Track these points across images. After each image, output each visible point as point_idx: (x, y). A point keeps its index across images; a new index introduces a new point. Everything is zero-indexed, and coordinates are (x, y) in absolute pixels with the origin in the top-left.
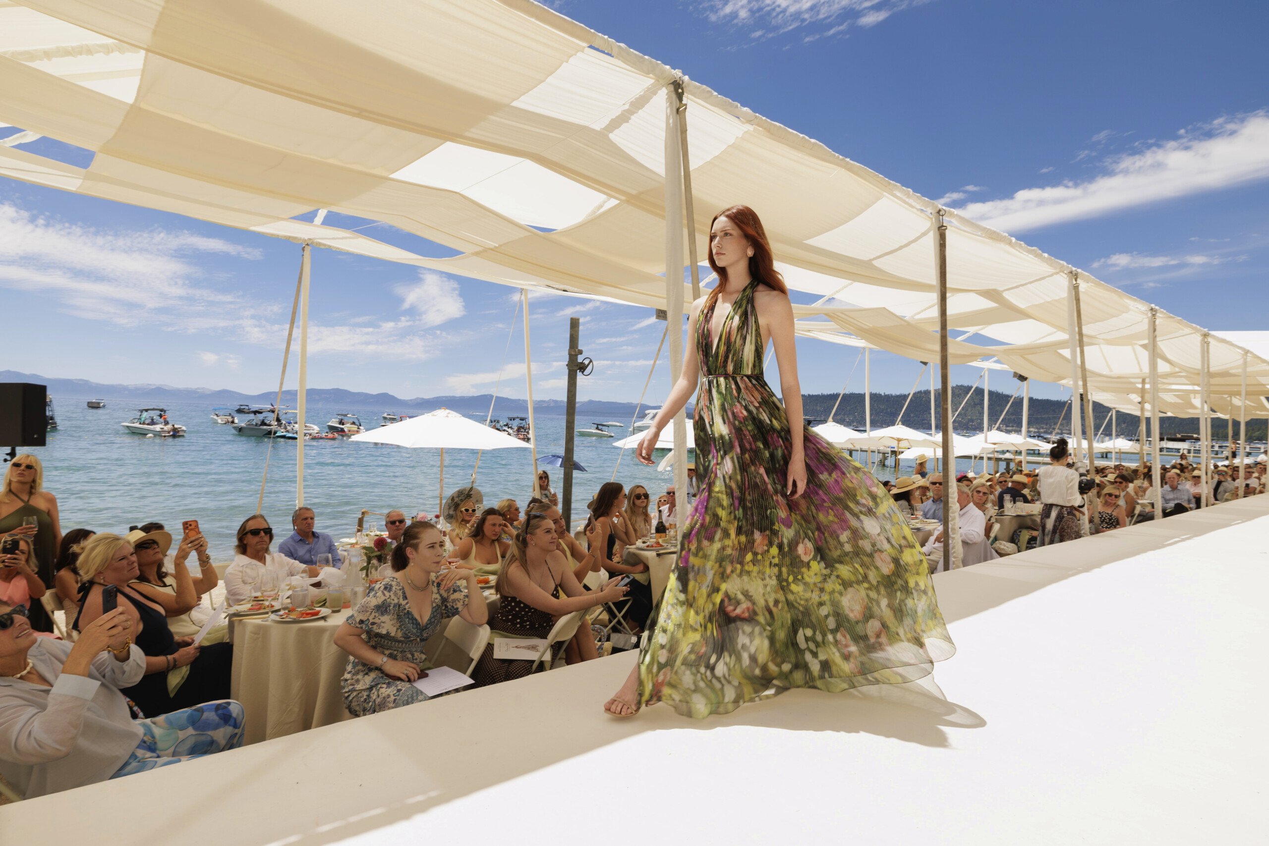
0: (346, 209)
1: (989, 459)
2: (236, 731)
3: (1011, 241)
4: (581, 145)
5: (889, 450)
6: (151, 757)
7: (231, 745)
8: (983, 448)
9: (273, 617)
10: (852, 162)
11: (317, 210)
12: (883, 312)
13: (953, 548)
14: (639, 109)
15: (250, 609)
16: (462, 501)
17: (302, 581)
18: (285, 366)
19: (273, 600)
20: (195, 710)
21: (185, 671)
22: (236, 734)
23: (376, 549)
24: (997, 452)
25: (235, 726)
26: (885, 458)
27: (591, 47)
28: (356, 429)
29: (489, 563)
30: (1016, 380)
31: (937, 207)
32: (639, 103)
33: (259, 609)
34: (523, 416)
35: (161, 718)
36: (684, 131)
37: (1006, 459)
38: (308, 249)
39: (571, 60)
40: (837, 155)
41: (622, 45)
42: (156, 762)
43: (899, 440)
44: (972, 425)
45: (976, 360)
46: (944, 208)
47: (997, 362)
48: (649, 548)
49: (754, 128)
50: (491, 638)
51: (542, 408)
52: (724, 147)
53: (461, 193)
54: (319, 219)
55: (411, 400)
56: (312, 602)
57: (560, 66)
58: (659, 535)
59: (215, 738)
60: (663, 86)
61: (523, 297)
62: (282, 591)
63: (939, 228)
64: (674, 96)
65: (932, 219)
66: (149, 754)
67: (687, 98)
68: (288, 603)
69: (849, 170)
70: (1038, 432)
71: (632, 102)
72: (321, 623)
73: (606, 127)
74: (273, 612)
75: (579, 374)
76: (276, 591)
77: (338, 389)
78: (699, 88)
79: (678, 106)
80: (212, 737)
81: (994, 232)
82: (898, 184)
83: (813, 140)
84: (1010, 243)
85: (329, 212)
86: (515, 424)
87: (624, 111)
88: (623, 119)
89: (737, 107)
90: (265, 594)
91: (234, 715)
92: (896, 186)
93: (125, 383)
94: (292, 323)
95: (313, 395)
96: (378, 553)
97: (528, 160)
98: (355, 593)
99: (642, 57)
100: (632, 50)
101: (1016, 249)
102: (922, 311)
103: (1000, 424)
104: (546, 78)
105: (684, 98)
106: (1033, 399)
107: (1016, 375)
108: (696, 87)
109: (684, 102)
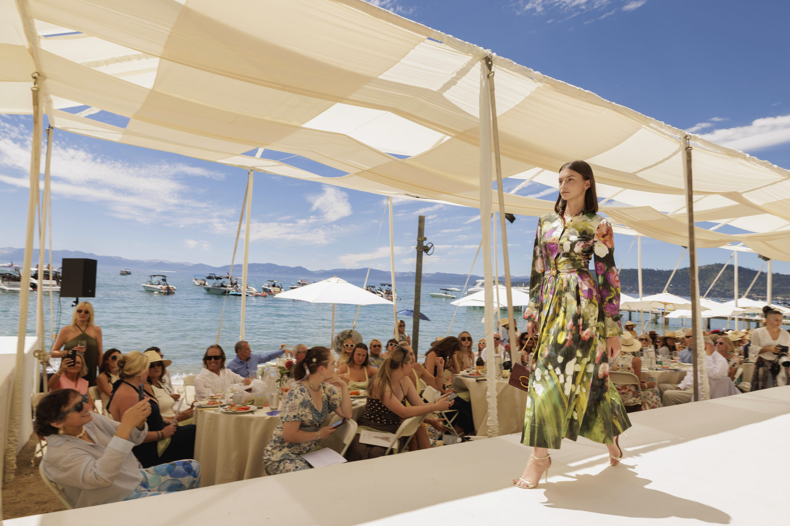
0: (276, 147)
1: (740, 319)
2: (195, 479)
3: (745, 156)
4: (423, 100)
5: (660, 311)
6: (144, 491)
7: (191, 487)
8: (734, 311)
9: (221, 409)
10: (616, 104)
11: (258, 149)
12: (648, 210)
13: (702, 384)
14: (463, 76)
15: (208, 404)
16: (345, 339)
17: (240, 387)
18: (235, 248)
19: (222, 398)
20: (171, 464)
21: (168, 440)
22: (195, 481)
23: (287, 369)
24: (748, 314)
25: (195, 476)
26: (657, 318)
27: (429, 38)
28: (279, 290)
29: (359, 381)
30: (761, 260)
31: (684, 133)
32: (463, 72)
33: (213, 404)
34: (389, 283)
35: (151, 469)
36: (492, 89)
37: (756, 321)
38: (252, 173)
39: (416, 47)
40: (605, 100)
41: (450, 36)
42: (147, 494)
43: (666, 304)
44: (728, 294)
45: (726, 245)
46: (690, 134)
47: (743, 246)
48: (471, 376)
49: (544, 84)
50: (358, 430)
51: (401, 278)
52: (522, 98)
53: (347, 135)
54: (259, 154)
55: (316, 271)
56: (246, 401)
57: (409, 52)
58: (478, 367)
59: (183, 483)
60: (478, 60)
61: (389, 203)
62: (228, 393)
63: (686, 149)
64: (486, 67)
65: (680, 142)
66: (143, 489)
67: (495, 67)
68: (231, 402)
69: (615, 110)
70: (784, 300)
71: (458, 72)
72: (250, 415)
73: (441, 88)
74: (221, 406)
75: (424, 253)
76: (223, 393)
77: (270, 264)
78: (503, 60)
79: (488, 73)
80: (181, 482)
81: (732, 150)
82: (653, 119)
83: (587, 91)
84: (745, 158)
85: (265, 149)
86: (385, 288)
87: (453, 78)
88: (452, 82)
89: (530, 71)
90: (217, 394)
91: (194, 469)
93: (142, 259)
94: (241, 220)
95: (252, 267)
96: (288, 371)
97: (389, 112)
98: (272, 397)
99: (463, 43)
100: (456, 39)
101: (751, 163)
102: (682, 208)
103: (749, 293)
104: (400, 60)
105: (493, 68)
106: (777, 274)
107: (760, 256)
108: (501, 60)
109: (492, 70)
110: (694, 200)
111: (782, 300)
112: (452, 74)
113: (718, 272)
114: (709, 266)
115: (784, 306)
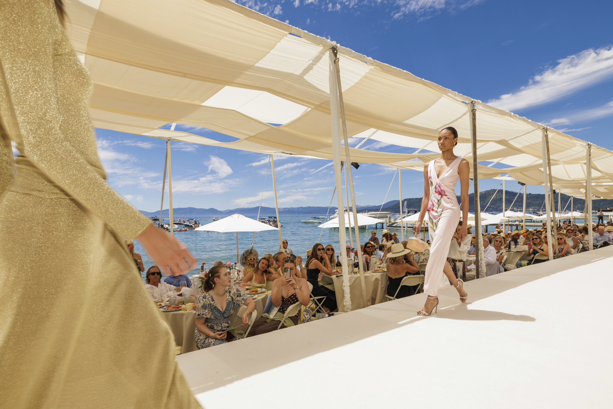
0: (184, 122)
1: (506, 225)
3: (511, 114)
4: (290, 82)
8: (502, 220)
10: (425, 80)
11: (171, 124)
13: (481, 267)
14: (317, 62)
16: (248, 255)
18: (162, 199)
24: (511, 221)
27: (290, 34)
28: (197, 225)
30: (519, 185)
31: (471, 100)
32: (317, 59)
36: (338, 71)
37: (516, 225)
38: (169, 142)
39: (281, 41)
40: (417, 77)
41: (306, 31)
44: (499, 209)
45: (498, 176)
46: (475, 100)
47: (509, 176)
49: (374, 67)
52: (360, 78)
53: (236, 110)
54: (173, 128)
57: (276, 44)
60: (327, 50)
61: (271, 159)
63: (472, 111)
64: (333, 55)
65: (469, 106)
68: (168, 304)
69: (424, 84)
70: (534, 211)
71: (313, 59)
72: (182, 312)
73: (302, 73)
74: (161, 307)
76: (162, 298)
78: (345, 49)
79: (335, 59)
81: (502, 111)
83: (405, 71)
84: (510, 116)
85: (176, 124)
86: (272, 219)
87: (310, 64)
88: (309, 68)
89: (365, 57)
92: (449, 91)
94: (164, 180)
97: (266, 92)
99: (316, 37)
100: (310, 33)
101: (514, 119)
102: (470, 153)
103: (511, 208)
104: (270, 51)
105: (338, 55)
106: (530, 194)
107: (519, 183)
108: (344, 49)
109: (337, 57)
110: (477, 147)
111: (532, 211)
112: (309, 61)
113: (493, 195)
114: (487, 191)
115: (533, 215)
